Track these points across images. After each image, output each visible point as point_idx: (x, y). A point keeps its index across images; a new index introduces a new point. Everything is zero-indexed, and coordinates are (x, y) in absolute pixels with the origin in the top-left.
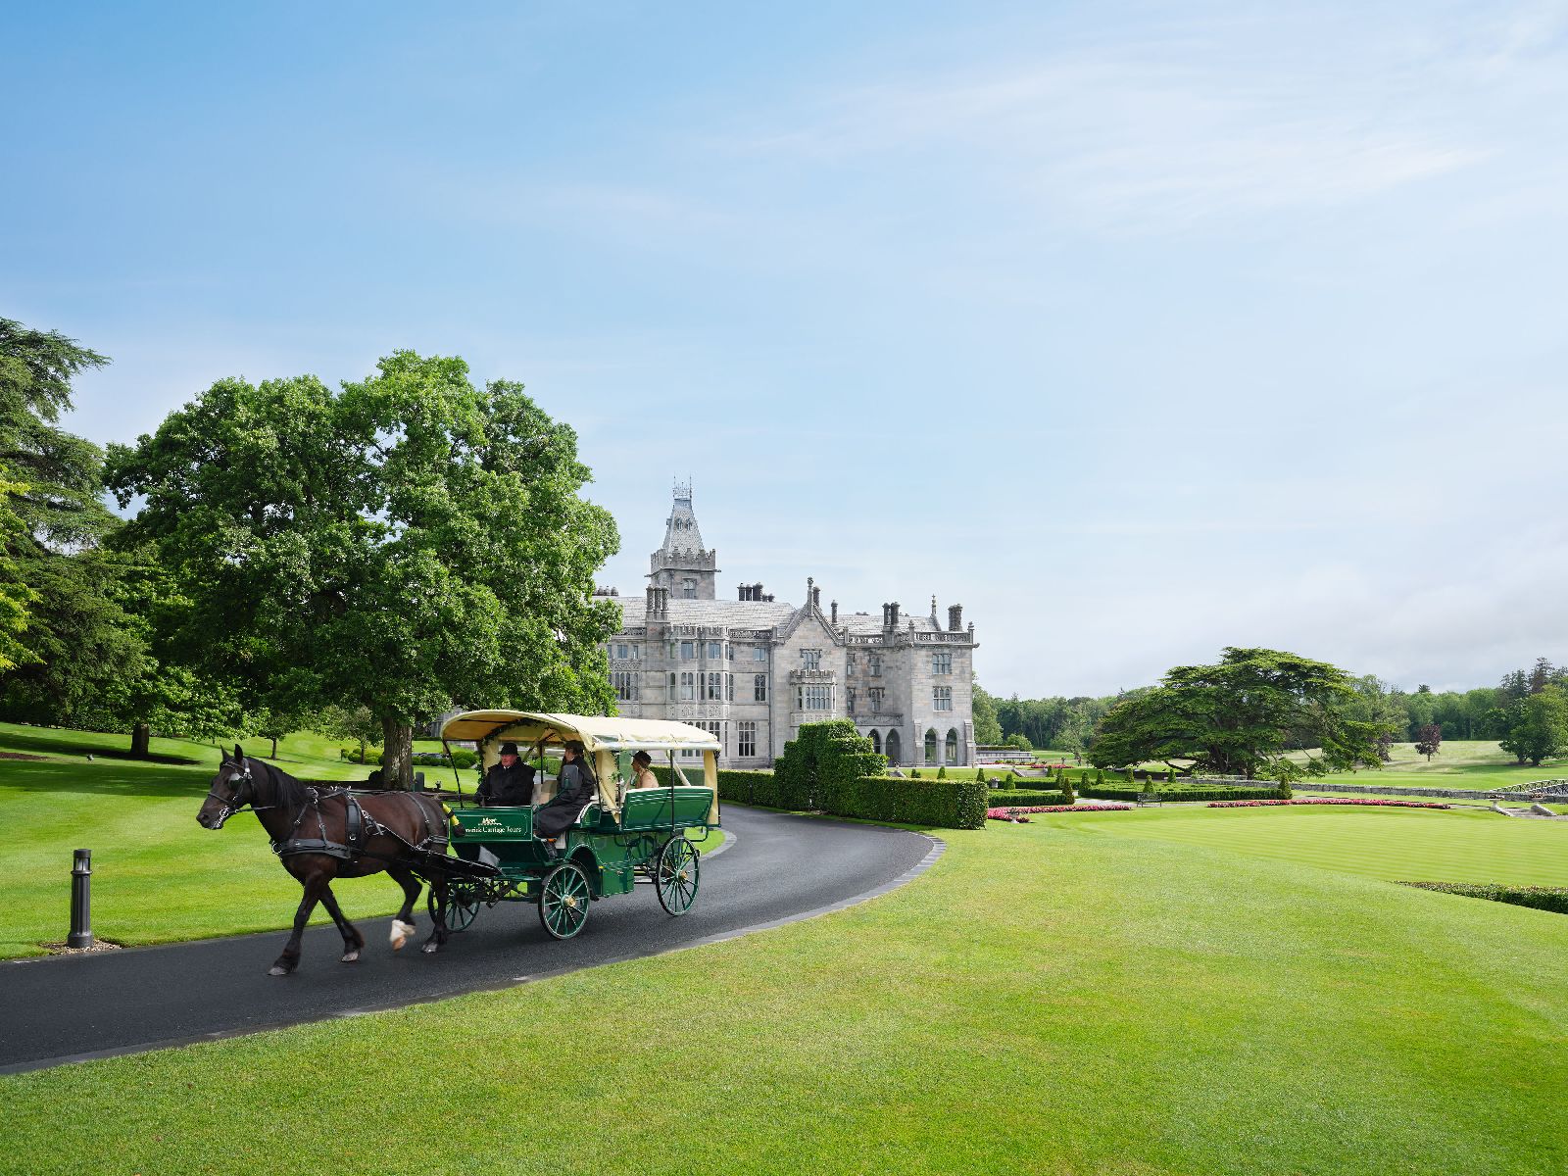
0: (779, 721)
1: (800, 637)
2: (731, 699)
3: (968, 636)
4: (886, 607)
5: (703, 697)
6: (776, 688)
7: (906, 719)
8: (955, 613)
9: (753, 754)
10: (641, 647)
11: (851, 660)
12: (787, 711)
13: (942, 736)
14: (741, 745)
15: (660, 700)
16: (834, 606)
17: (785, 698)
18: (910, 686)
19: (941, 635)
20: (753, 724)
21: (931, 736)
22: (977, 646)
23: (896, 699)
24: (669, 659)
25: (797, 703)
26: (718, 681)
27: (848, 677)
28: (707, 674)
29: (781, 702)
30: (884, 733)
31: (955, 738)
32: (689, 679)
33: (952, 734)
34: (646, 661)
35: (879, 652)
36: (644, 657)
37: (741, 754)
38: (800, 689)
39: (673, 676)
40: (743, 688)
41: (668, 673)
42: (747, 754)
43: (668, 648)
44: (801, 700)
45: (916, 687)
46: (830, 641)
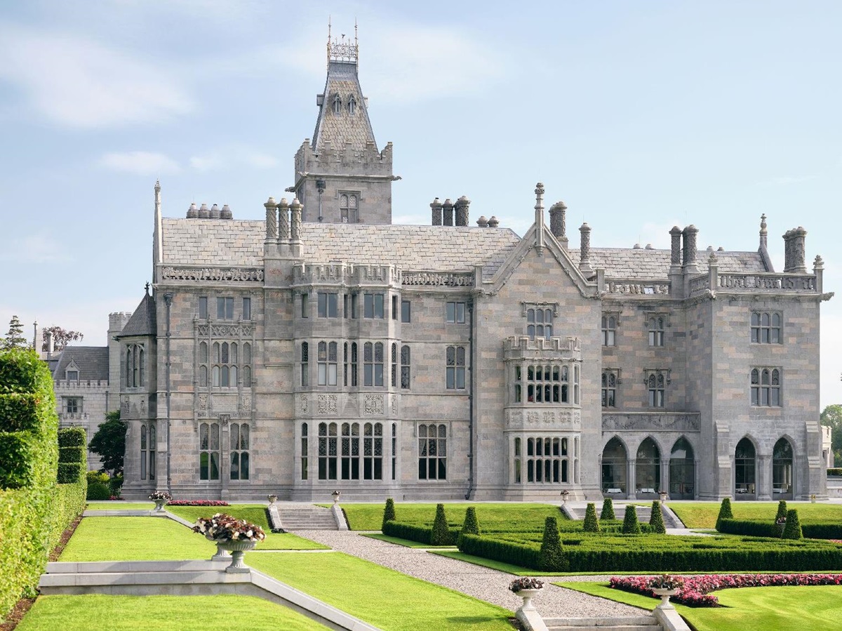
0: (485, 422)
1: (521, 282)
2: (405, 385)
3: (814, 280)
4: (675, 233)
5: (355, 383)
6: (480, 366)
7: (704, 419)
8: (794, 240)
9: (443, 476)
10: (256, 301)
11: (610, 321)
12: (497, 407)
13: (765, 449)
14: (422, 462)
15: (286, 385)
16: (585, 231)
17: (495, 383)
18: (709, 365)
19: (771, 279)
20: (443, 427)
21: (746, 447)
22: (828, 297)
23: (690, 387)
24: (298, 319)
25: (513, 390)
26: (380, 356)
27: (607, 351)
28: (361, 343)
29: (486, 390)
30: (666, 443)
31: (790, 453)
32: (329, 351)
33: (783, 447)
34: (263, 323)
35: (662, 309)
36: (260, 317)
37: (422, 476)
38: (518, 368)
39: (305, 345)
40: (426, 368)
41: (299, 342)
42: (432, 476)
43: (298, 302)
44: (518, 388)
45: (719, 365)
46: (573, 290)
